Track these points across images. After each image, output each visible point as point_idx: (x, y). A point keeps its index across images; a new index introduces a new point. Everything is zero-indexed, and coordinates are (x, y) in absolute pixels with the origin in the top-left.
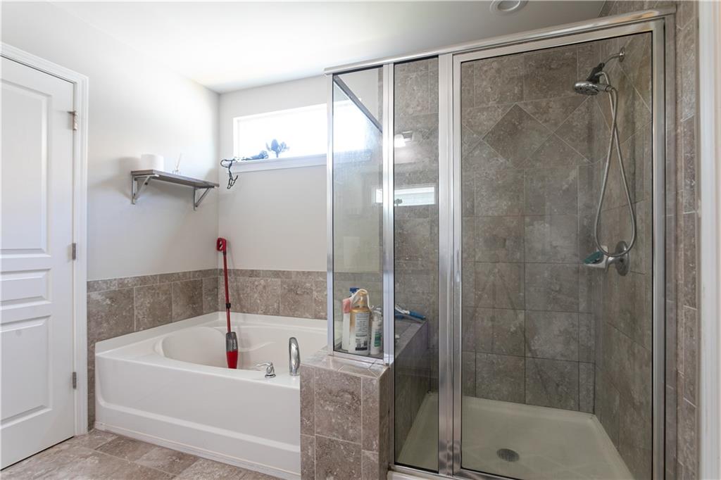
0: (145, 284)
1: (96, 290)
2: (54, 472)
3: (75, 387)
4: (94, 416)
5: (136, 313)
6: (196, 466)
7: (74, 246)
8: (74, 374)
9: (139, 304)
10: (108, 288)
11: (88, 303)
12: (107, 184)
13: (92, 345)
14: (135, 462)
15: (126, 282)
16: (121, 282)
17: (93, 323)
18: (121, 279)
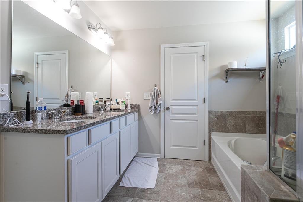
0: (232, 114)
1: (211, 114)
2: (192, 167)
3: (205, 145)
4: (211, 157)
5: (227, 125)
6: (222, 192)
7: (205, 98)
8: (205, 141)
9: (229, 122)
10: (216, 114)
11: (209, 118)
12: (216, 76)
13: (210, 133)
14: (209, 178)
15: (223, 113)
16: (221, 112)
17: (211, 125)
18: (221, 111)
